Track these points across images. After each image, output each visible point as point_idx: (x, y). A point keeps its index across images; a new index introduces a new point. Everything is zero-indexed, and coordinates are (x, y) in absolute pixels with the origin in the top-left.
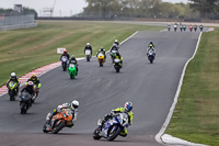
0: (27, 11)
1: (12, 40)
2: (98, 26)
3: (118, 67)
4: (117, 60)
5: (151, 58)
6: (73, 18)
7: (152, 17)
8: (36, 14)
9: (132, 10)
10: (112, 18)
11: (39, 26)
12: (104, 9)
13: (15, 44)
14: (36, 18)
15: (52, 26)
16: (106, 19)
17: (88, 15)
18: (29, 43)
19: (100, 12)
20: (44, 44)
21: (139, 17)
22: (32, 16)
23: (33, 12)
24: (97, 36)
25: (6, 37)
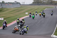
0: (18, 3)
1: (14, 11)
2: (36, 7)
3: (44, 16)
4: (44, 15)
5: (52, 15)
6: (30, 5)
7: (50, 4)
8: (20, 4)
9: (45, 3)
10: (40, 5)
11: (21, 7)
12: (38, 3)
13: (15, 11)
14: (20, 5)
15: (24, 7)
16: (38, 5)
17: (34, 4)
18: (18, 11)
19: (37, 3)
20: (22, 12)
21: (47, 4)
22: (19, 4)
23: (19, 3)
25: (12, 10)
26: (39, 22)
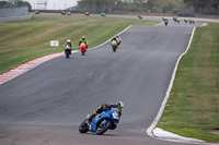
0: (21, 4)
1: (6, 32)
7: (146, 11)
8: (30, 7)
9: (126, 4)
10: (106, 12)
11: (33, 19)
12: (98, 3)
14: (30, 10)
15: (45, 19)
17: (82, 8)
18: (22, 35)
19: (94, 6)
20: (37, 37)
21: (133, 11)
22: (26, 8)
23: (27, 4)
24: (91, 30)
26: (101, 78)
